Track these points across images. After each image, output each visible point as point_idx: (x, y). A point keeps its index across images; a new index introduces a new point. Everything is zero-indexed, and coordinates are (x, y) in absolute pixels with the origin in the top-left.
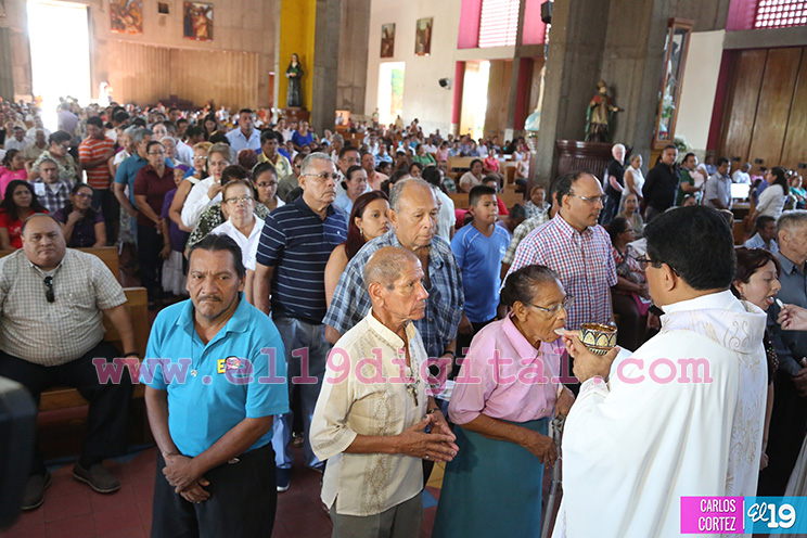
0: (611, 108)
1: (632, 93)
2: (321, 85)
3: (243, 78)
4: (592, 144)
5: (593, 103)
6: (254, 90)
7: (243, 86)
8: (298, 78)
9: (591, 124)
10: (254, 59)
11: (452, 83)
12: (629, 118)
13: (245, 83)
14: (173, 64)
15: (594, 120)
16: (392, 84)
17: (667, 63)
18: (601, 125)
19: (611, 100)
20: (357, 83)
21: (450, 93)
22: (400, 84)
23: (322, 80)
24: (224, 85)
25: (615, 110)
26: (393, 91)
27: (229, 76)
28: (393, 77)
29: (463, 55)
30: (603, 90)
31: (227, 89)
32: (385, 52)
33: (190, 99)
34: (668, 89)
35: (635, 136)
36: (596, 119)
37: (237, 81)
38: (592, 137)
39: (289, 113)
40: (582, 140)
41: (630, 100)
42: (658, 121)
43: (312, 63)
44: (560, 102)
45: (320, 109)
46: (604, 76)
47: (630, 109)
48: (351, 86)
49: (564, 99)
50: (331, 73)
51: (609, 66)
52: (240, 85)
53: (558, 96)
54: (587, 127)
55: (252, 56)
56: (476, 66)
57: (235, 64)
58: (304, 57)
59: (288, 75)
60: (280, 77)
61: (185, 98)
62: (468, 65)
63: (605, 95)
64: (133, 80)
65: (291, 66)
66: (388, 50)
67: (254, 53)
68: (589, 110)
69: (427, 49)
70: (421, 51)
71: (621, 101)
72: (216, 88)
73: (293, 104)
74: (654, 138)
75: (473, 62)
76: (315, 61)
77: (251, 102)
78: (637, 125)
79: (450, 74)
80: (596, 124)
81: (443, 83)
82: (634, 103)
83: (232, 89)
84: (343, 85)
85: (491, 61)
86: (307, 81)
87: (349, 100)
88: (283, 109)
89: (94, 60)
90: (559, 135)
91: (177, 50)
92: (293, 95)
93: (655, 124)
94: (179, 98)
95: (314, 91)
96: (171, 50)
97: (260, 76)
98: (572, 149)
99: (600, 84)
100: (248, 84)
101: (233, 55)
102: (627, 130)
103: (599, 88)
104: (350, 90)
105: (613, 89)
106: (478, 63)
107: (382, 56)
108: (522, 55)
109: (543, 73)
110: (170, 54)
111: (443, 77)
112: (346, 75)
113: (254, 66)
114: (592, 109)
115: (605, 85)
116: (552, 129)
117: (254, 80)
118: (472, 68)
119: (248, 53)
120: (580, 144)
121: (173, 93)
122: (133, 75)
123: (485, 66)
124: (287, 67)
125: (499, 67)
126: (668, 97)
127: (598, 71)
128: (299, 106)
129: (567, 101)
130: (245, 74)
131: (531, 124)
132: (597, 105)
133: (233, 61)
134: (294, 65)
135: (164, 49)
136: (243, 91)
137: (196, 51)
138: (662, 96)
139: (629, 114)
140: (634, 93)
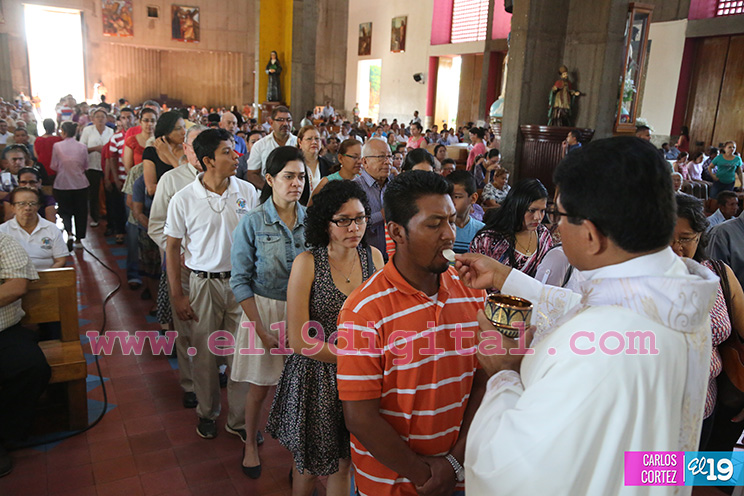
0: (573, 92)
1: (593, 77)
2: (299, 80)
3: (229, 77)
4: (554, 127)
5: (555, 88)
6: (239, 87)
7: (229, 84)
8: (277, 75)
9: (553, 109)
10: (239, 59)
11: (426, 77)
12: (590, 102)
13: (231, 82)
14: (162, 65)
15: (556, 105)
16: (370, 81)
17: (628, 47)
18: (563, 109)
19: (573, 85)
20: (337, 80)
21: (425, 88)
22: (377, 80)
23: (299, 75)
24: (211, 84)
25: (577, 94)
26: (372, 88)
27: (216, 75)
28: (371, 73)
29: (436, 51)
30: (564, 75)
31: (213, 87)
32: (363, 50)
33: (179, 98)
34: (629, 73)
35: (597, 119)
36: (558, 103)
37: (224, 80)
38: (554, 121)
39: (269, 108)
40: (546, 125)
41: (592, 85)
42: (620, 104)
43: (290, 59)
44: (523, 87)
45: (298, 103)
46: (566, 62)
47: (591, 93)
48: (331, 83)
49: (527, 84)
50: (309, 68)
51: (571, 51)
52: (226, 83)
53: (520, 82)
54: (550, 112)
55: (237, 55)
56: (448, 61)
57: (221, 64)
58: (283, 55)
59: (267, 72)
60: (260, 74)
61: (174, 98)
62: (441, 60)
63: (566, 80)
64: (125, 81)
65: (270, 63)
66: (365, 49)
67: (239, 53)
68: (551, 96)
69: (402, 46)
70: (396, 48)
71: (583, 86)
72: (203, 86)
73: (273, 99)
74: (616, 121)
75: (446, 57)
76: (293, 58)
77: (236, 99)
78: (599, 108)
79: (424, 69)
80: (558, 108)
81: (417, 78)
82: (596, 88)
83: (219, 87)
84: (323, 81)
85: (463, 56)
86: (286, 77)
87: (330, 96)
88: (263, 105)
89: (89, 62)
90: (522, 120)
91: (167, 52)
92: (273, 90)
93: (617, 108)
94: (169, 97)
95: (292, 86)
96: (161, 52)
97: (244, 74)
98: (536, 134)
99: (562, 69)
100: (234, 82)
101: (219, 55)
102: (589, 114)
103: (561, 74)
104: (330, 87)
105: (575, 75)
106: (451, 58)
107: (360, 54)
108: (492, 49)
109: (506, 60)
110: (160, 55)
111: (417, 72)
112: (325, 71)
113: (239, 64)
114: (555, 94)
115: (566, 70)
116: (515, 114)
117: (239, 80)
118: (444, 63)
119: (233, 53)
120: (543, 129)
121: (163, 93)
122: (125, 76)
123: (458, 61)
124: (267, 64)
125: (471, 62)
126: (629, 81)
127: (560, 57)
128: (278, 101)
129: (530, 87)
130: (231, 72)
131: (496, 110)
132: (558, 90)
133: (219, 62)
134: (273, 62)
135: (154, 51)
136: (229, 88)
137: (185, 52)
138: (623, 80)
139: (591, 99)
140: (596, 77)
